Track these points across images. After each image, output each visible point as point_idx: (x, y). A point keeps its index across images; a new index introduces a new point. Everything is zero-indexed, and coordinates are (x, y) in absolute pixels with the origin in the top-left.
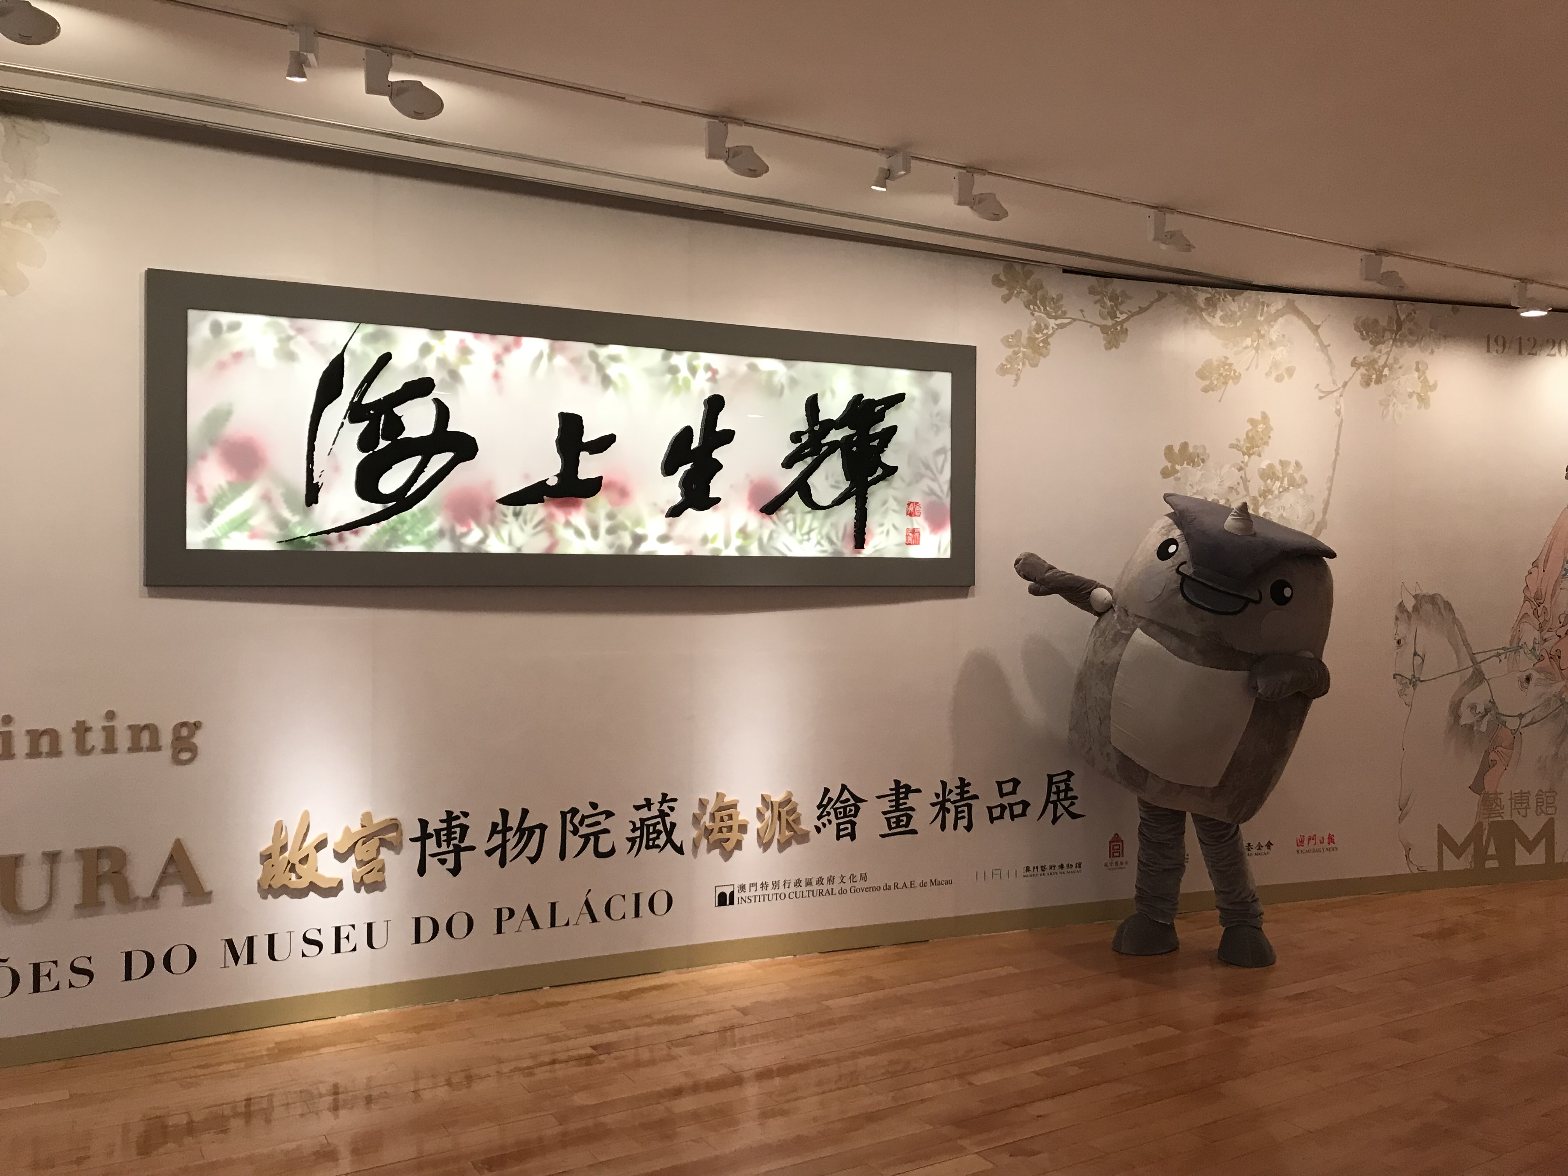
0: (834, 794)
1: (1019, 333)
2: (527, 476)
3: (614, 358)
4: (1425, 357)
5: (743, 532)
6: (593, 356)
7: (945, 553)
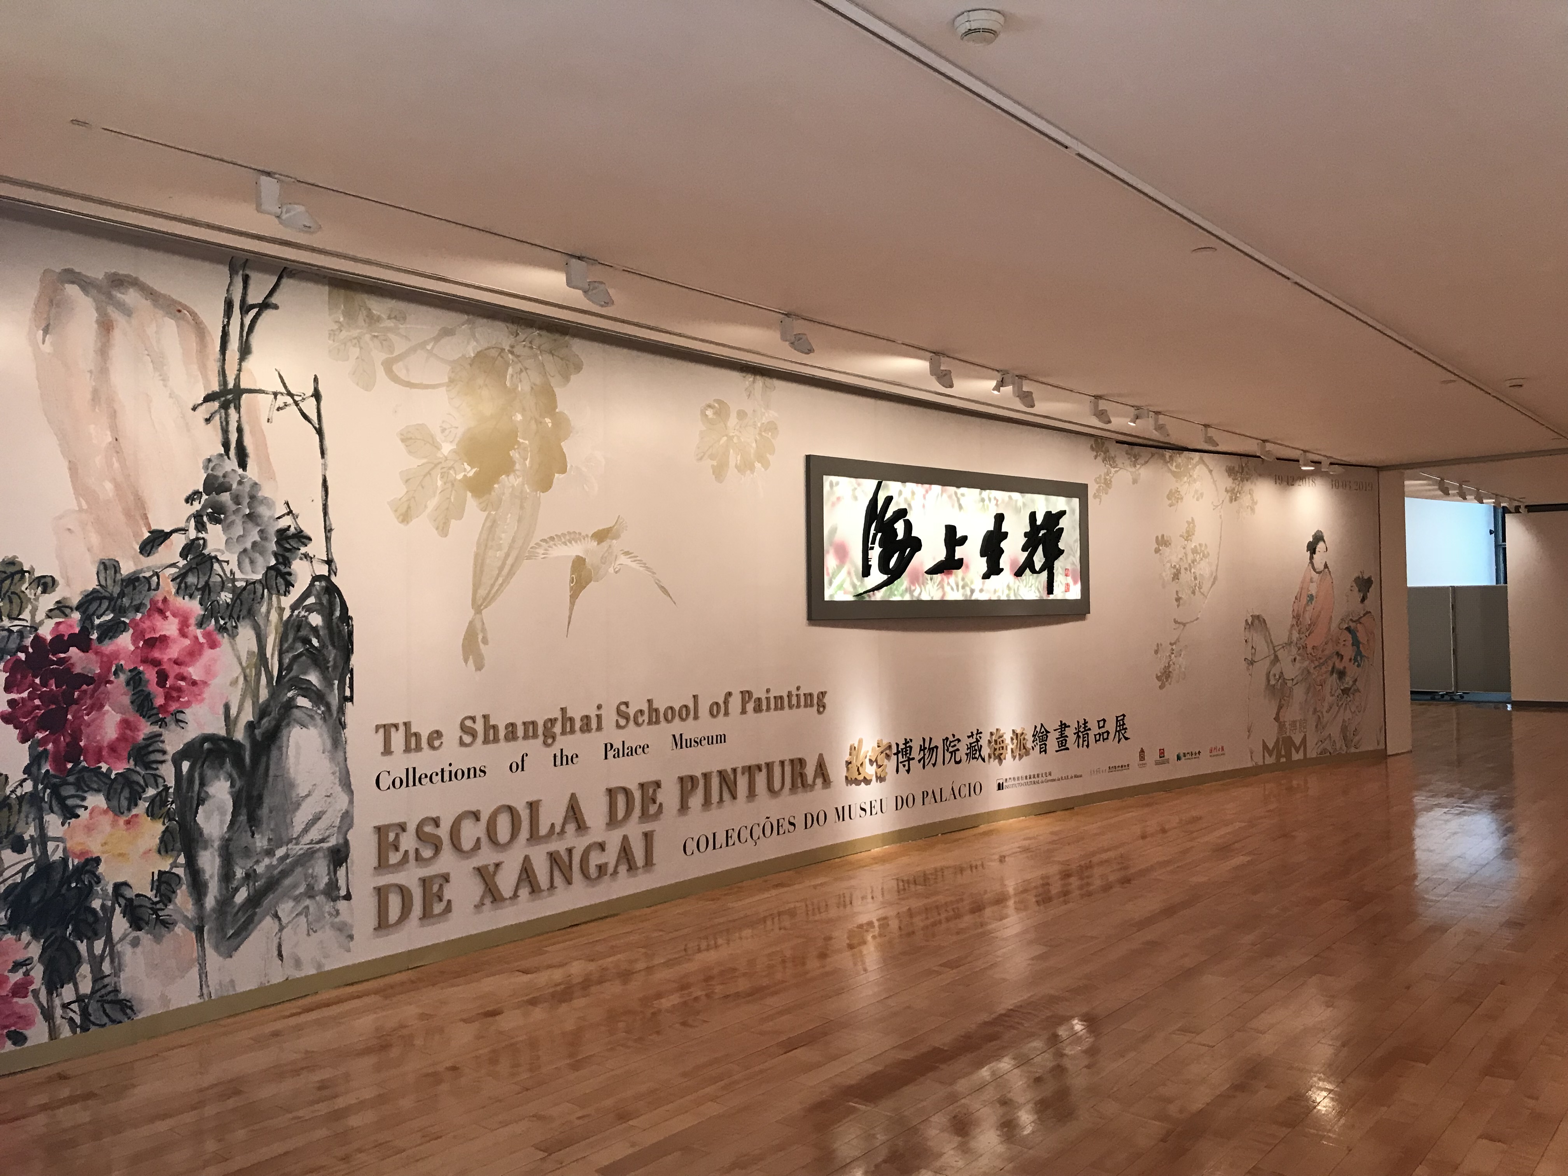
0: (1038, 729)
1: (1100, 476)
2: (934, 559)
3: (963, 495)
4: (1252, 487)
5: (1009, 587)
6: (956, 493)
7: (1079, 597)
